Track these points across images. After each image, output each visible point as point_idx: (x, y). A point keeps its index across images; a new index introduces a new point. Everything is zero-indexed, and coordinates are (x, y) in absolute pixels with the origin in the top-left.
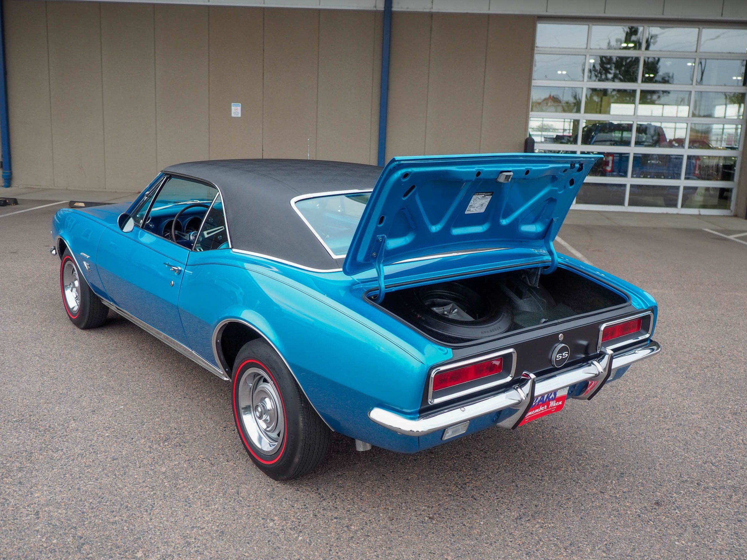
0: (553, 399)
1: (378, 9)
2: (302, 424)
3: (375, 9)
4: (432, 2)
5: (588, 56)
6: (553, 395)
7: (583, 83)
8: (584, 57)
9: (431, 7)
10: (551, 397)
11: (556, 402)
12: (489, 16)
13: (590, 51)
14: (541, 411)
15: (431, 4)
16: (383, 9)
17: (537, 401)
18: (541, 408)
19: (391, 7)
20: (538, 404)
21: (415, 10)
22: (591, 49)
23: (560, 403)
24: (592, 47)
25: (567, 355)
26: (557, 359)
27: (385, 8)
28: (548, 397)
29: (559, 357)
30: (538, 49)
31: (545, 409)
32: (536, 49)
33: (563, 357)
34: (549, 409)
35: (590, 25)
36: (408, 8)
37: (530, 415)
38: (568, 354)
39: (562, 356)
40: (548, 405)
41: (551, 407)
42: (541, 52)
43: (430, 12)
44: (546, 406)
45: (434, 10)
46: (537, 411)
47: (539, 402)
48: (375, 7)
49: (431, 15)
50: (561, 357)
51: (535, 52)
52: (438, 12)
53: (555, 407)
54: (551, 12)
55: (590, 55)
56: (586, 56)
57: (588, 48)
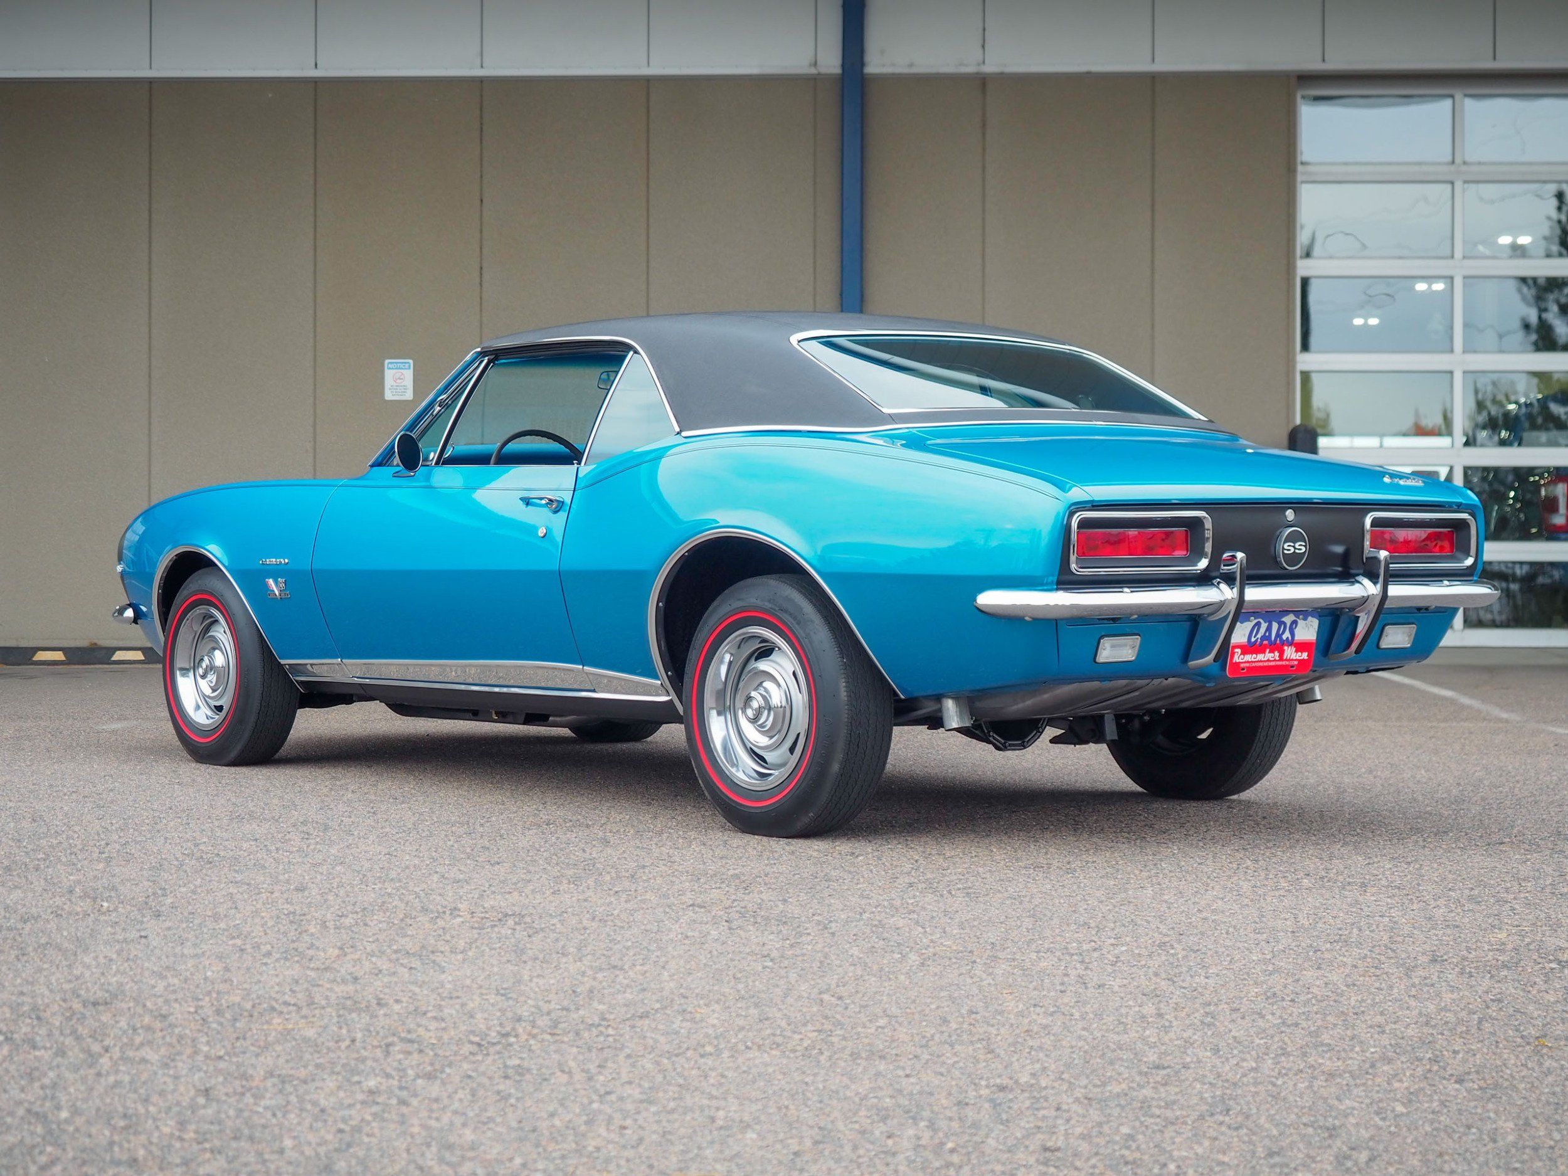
0: (1291, 643)
1: (823, 70)
2: (845, 694)
3: (813, 71)
4: (983, 47)
5: (1458, 185)
6: (1287, 635)
7: (1450, 262)
8: (1449, 186)
9: (981, 59)
10: (1284, 637)
11: (1297, 651)
12: (1153, 78)
13: (1464, 168)
14: (1268, 660)
15: (980, 51)
16: (838, 71)
17: (1259, 636)
18: (1269, 656)
19: (862, 64)
20: (1261, 644)
21: (934, 70)
22: (1465, 163)
23: (1305, 656)
24: (1467, 159)
25: (1304, 549)
26: (1286, 552)
27: (843, 66)
28: (1278, 635)
29: (1289, 548)
30: (1310, 168)
31: (1275, 660)
32: (1300, 168)
33: (1297, 551)
34: (1284, 663)
35: (1458, 96)
36: (911, 65)
37: (1248, 662)
38: (1305, 546)
39: (1295, 548)
40: (1282, 653)
41: (1286, 660)
42: (1318, 178)
43: (977, 73)
44: (1277, 654)
45: (989, 68)
46: (1260, 657)
47: (1263, 638)
48: (815, 64)
49: (982, 82)
50: (1292, 550)
51: (1299, 178)
52: (1002, 73)
53: (1296, 663)
54: (1336, 63)
55: (1465, 182)
56: (1452, 183)
57: (1458, 160)
